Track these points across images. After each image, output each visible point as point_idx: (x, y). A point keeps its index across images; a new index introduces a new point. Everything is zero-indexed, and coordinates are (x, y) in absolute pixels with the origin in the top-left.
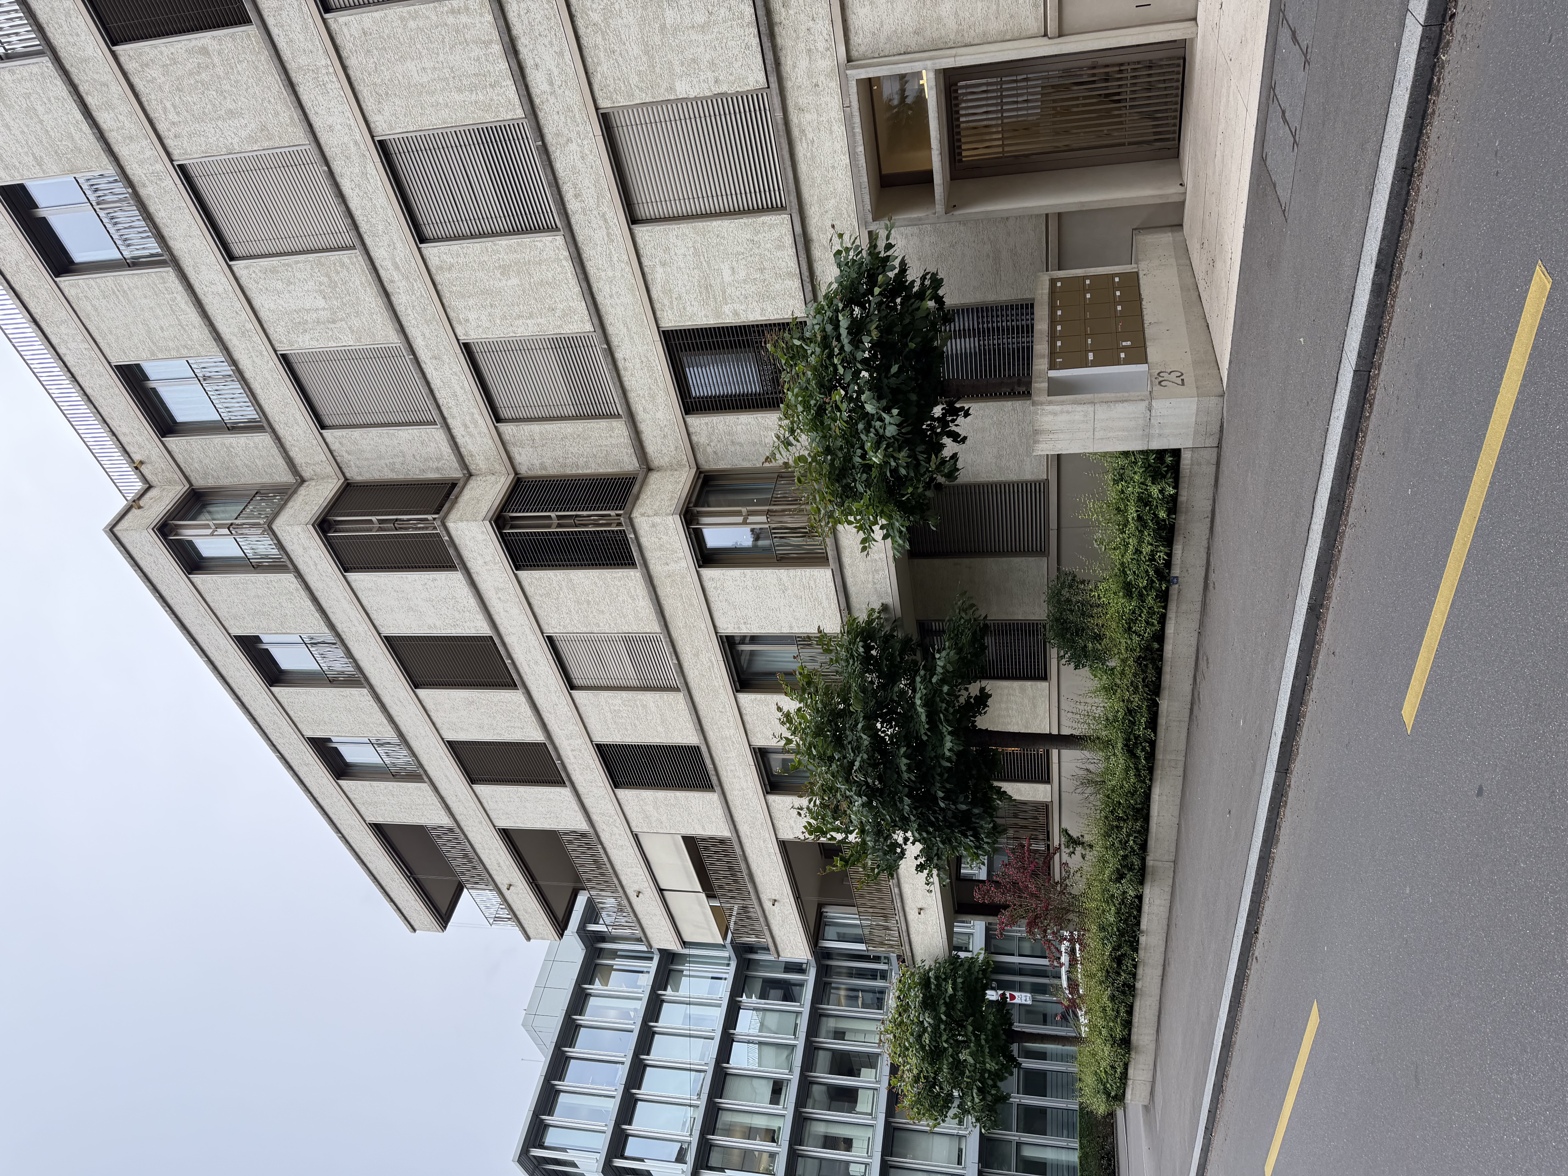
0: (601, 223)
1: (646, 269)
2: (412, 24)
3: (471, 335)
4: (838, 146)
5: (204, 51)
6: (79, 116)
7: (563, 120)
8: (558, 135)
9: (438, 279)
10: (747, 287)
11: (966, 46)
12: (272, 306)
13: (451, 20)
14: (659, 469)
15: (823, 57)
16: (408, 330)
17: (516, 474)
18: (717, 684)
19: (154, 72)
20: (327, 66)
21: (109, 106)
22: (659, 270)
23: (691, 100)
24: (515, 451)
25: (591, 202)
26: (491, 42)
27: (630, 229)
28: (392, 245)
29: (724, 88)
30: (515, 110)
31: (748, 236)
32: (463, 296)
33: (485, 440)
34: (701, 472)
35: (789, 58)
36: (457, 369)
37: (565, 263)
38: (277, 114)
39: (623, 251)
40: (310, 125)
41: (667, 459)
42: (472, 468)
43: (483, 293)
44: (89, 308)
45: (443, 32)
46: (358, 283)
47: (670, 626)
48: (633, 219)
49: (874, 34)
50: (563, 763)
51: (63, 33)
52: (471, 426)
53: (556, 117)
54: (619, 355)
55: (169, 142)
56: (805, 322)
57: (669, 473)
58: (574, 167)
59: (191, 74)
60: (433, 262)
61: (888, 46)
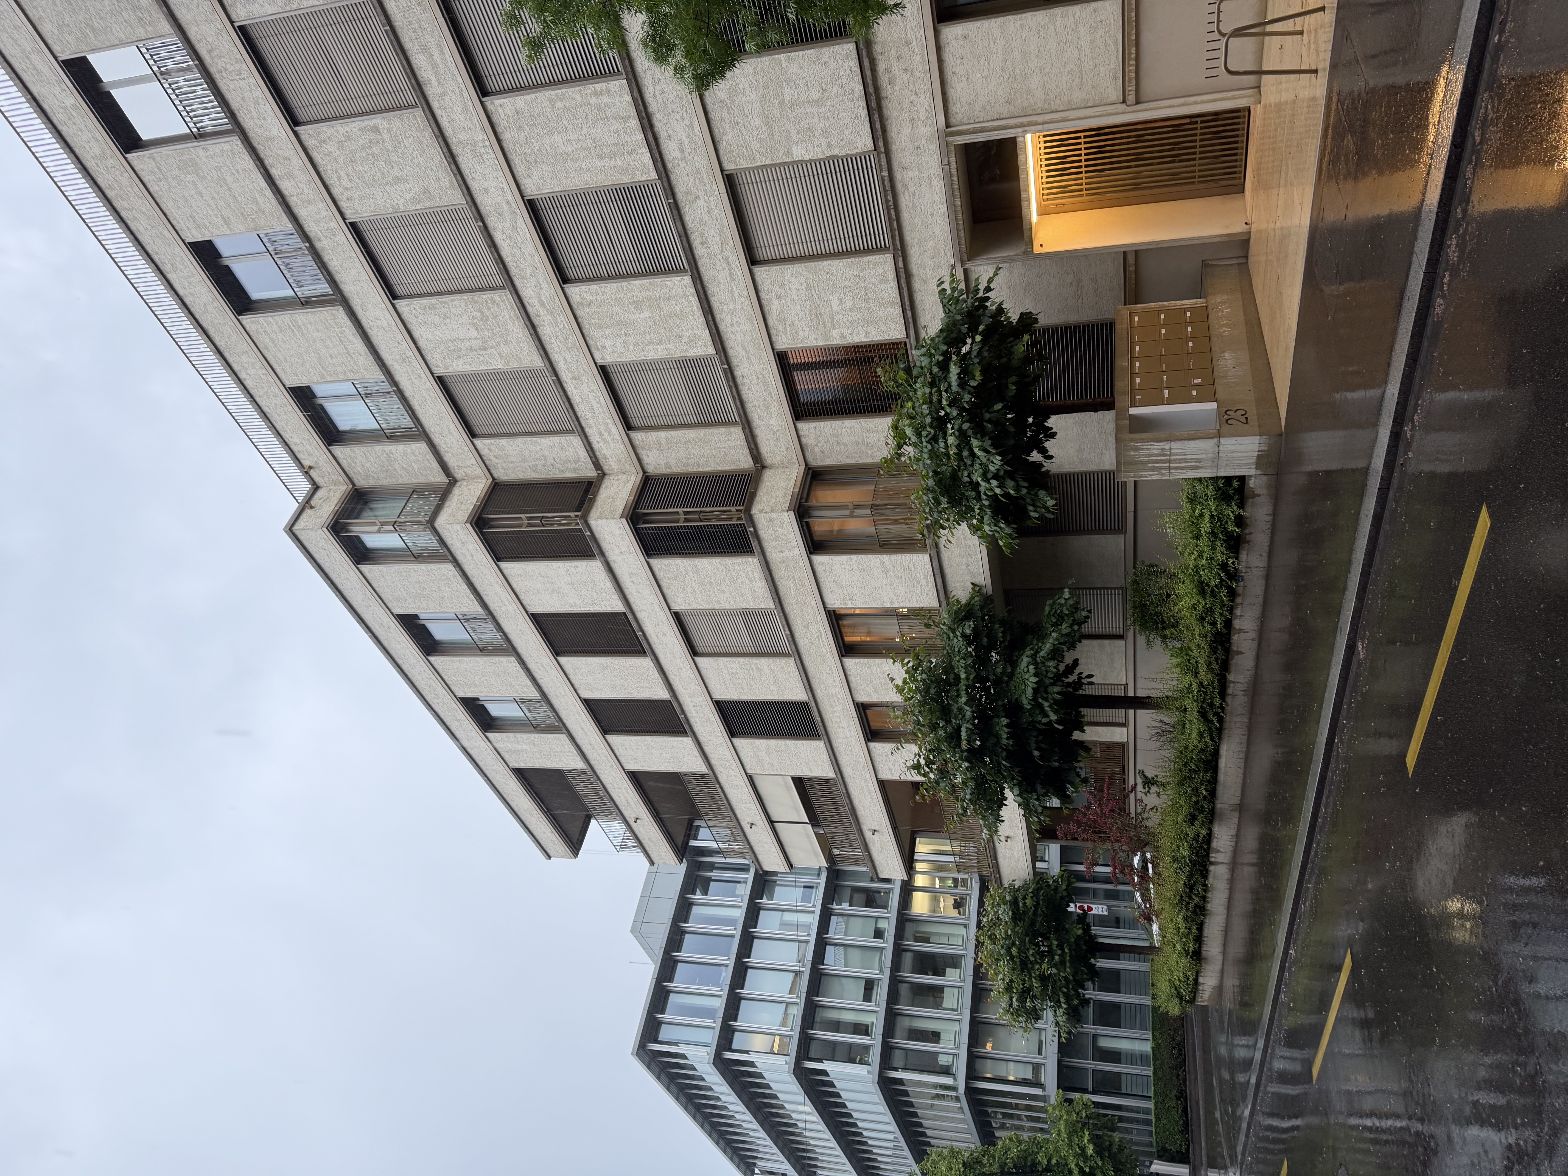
0: (725, 265)
1: (763, 302)
2: (559, 105)
3: (606, 358)
4: (937, 198)
5: (375, 129)
6: (263, 184)
7: (691, 180)
8: (687, 193)
9: (579, 313)
10: (853, 314)
11: (1052, 112)
12: (430, 337)
13: (593, 100)
14: (771, 467)
15: (924, 125)
16: (551, 356)
17: (644, 472)
18: (824, 651)
19: (331, 147)
20: (484, 141)
21: (290, 176)
22: (775, 302)
23: (806, 162)
24: (643, 454)
25: (716, 249)
26: (629, 117)
27: (750, 269)
28: (538, 286)
29: (836, 152)
30: (648, 172)
31: (855, 273)
32: (601, 327)
33: (617, 445)
34: (809, 469)
35: (894, 126)
36: (594, 387)
37: (691, 298)
38: (438, 179)
39: (743, 288)
40: (468, 188)
41: (778, 458)
42: (606, 468)
43: (618, 324)
44: (268, 340)
45: (587, 111)
46: (507, 317)
47: (783, 603)
48: (753, 260)
49: (970, 104)
50: (686, 717)
51: (252, 118)
52: (606, 434)
53: (686, 179)
54: (738, 373)
55: (343, 204)
56: (905, 343)
57: (781, 470)
58: (701, 219)
59: (363, 148)
60: (575, 299)
61: (982, 114)
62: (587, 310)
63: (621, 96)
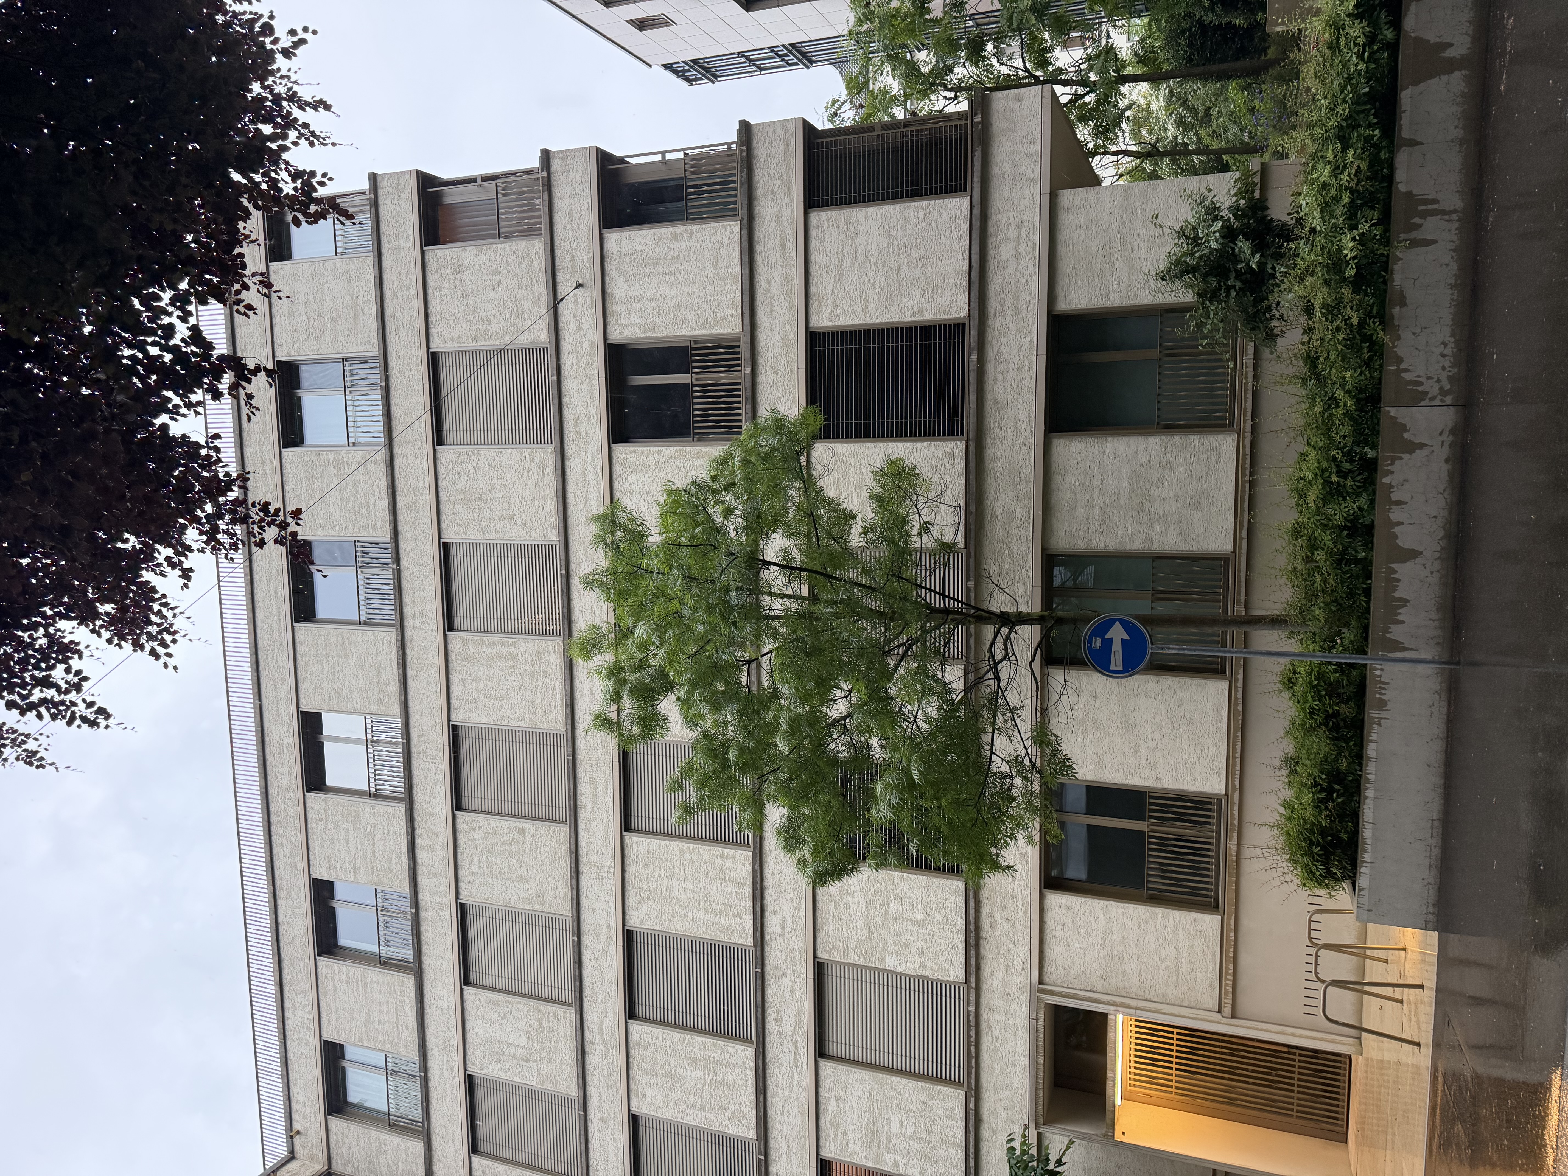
0: (792, 1049)
1: (820, 1101)
2: (687, 856)
3: (642, 1107)
5: (522, 832)
6: (404, 848)
7: (784, 956)
8: (777, 968)
9: (633, 1052)
11: (1146, 1000)
12: (481, 1032)
13: (718, 861)
15: (1018, 974)
16: (588, 1088)
19: (477, 835)
20: (610, 867)
21: (431, 849)
22: (833, 1103)
23: (897, 974)
25: (788, 1029)
26: (744, 884)
27: (816, 1061)
28: (605, 1014)
29: (927, 973)
30: (746, 938)
31: (923, 1099)
32: (648, 1074)
36: (618, 1135)
37: (748, 1073)
38: (556, 888)
39: (804, 1078)
40: (578, 904)
43: (667, 1076)
45: (709, 868)
46: (562, 1034)
48: (821, 1052)
51: (425, 794)
53: (779, 954)
54: (773, 1169)
55: (463, 886)
58: (782, 997)
59: (504, 843)
60: (634, 1037)
61: (1075, 982)
62: (642, 1051)
63: (743, 865)
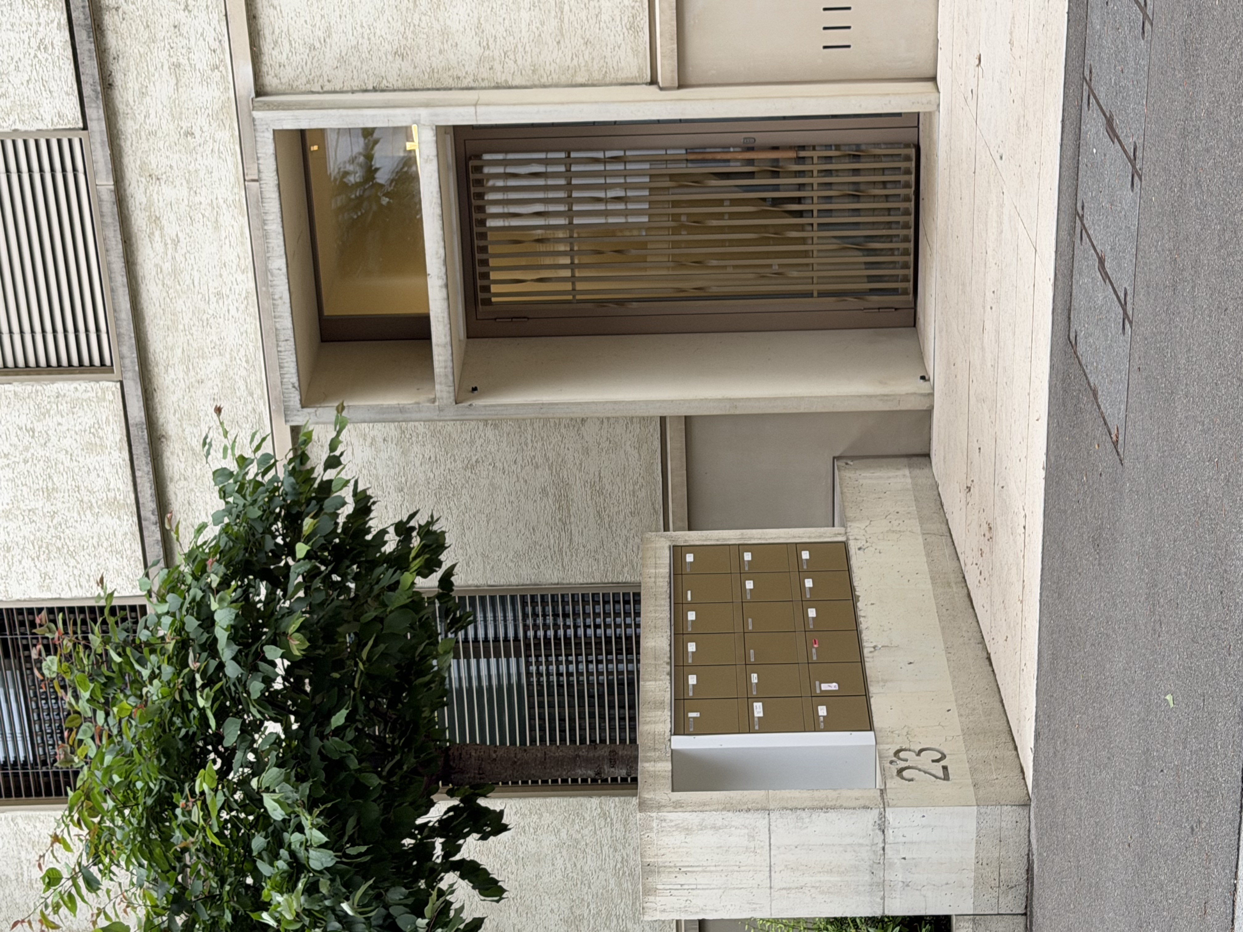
4: (230, 256)
10: (11, 526)
11: (498, 87)
15: (205, 81)
35: (132, 75)
49: (313, 48)
56: (143, 608)
61: (340, 73)
